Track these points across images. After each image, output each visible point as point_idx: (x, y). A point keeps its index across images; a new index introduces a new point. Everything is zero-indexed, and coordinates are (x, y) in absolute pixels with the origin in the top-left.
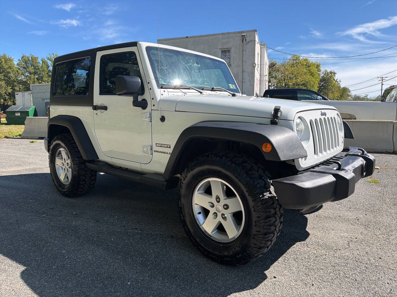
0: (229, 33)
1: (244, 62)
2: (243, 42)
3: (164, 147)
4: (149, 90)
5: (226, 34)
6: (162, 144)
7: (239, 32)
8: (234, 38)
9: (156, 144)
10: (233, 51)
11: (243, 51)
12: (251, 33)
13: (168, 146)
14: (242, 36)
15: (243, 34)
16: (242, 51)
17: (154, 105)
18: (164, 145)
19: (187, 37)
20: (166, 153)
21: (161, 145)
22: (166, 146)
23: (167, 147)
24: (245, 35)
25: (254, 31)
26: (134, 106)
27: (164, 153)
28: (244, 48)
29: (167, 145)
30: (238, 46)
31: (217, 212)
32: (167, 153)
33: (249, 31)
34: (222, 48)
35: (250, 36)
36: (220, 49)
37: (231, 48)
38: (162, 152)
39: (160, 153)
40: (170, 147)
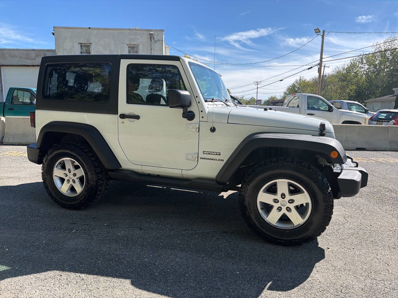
0: (136, 29)
2: (151, 41)
3: (213, 154)
4: (198, 103)
5: (133, 30)
6: (210, 152)
7: (146, 30)
8: (142, 36)
9: (204, 152)
10: (141, 48)
11: (151, 49)
12: (158, 32)
13: (218, 154)
14: (150, 34)
15: (151, 33)
16: (150, 50)
17: (203, 117)
18: (213, 152)
19: (90, 28)
20: (215, 160)
21: (209, 153)
22: (215, 154)
23: (217, 154)
24: (153, 34)
25: (161, 30)
26: (183, 117)
27: (212, 159)
28: (152, 46)
29: (216, 152)
30: (146, 43)
31: (281, 206)
32: (216, 159)
33: (156, 30)
34: (129, 44)
35: (158, 35)
36: (127, 45)
37: (138, 45)
38: (210, 159)
39: (208, 160)
40: (220, 154)
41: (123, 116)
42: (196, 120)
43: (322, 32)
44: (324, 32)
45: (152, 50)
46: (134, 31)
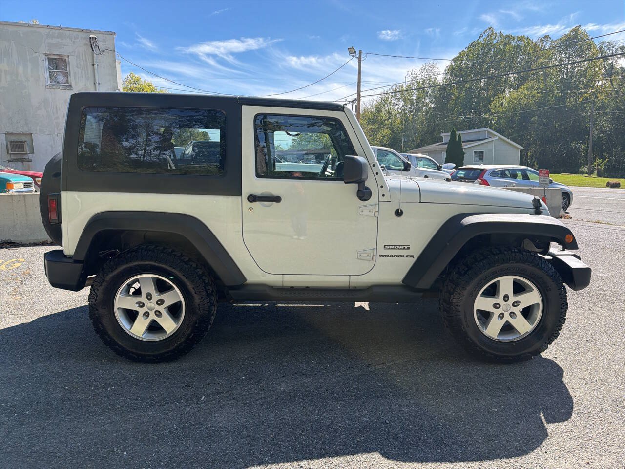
0: (61, 28)
1: (97, 84)
2: (93, 50)
3: (399, 249)
4: (376, 176)
5: (54, 28)
6: (395, 246)
7: (82, 31)
8: (73, 40)
9: (385, 246)
10: (72, 62)
11: (93, 65)
12: (104, 35)
13: (406, 247)
14: (90, 37)
15: (91, 36)
16: (92, 67)
17: (383, 195)
18: (399, 246)
20: (401, 257)
21: (393, 247)
22: (402, 248)
23: (404, 248)
24: (95, 38)
25: (111, 33)
26: (358, 197)
27: (398, 256)
28: (95, 60)
29: (404, 246)
30: (82, 54)
31: (504, 312)
32: (403, 256)
33: (101, 32)
34: (49, 53)
35: (104, 41)
36: (45, 54)
37: (68, 56)
38: (394, 256)
39: (391, 257)
40: (408, 248)
41: (253, 198)
42: (373, 200)
43: (358, 53)
44: (360, 53)
45: (96, 66)
46: (57, 31)
